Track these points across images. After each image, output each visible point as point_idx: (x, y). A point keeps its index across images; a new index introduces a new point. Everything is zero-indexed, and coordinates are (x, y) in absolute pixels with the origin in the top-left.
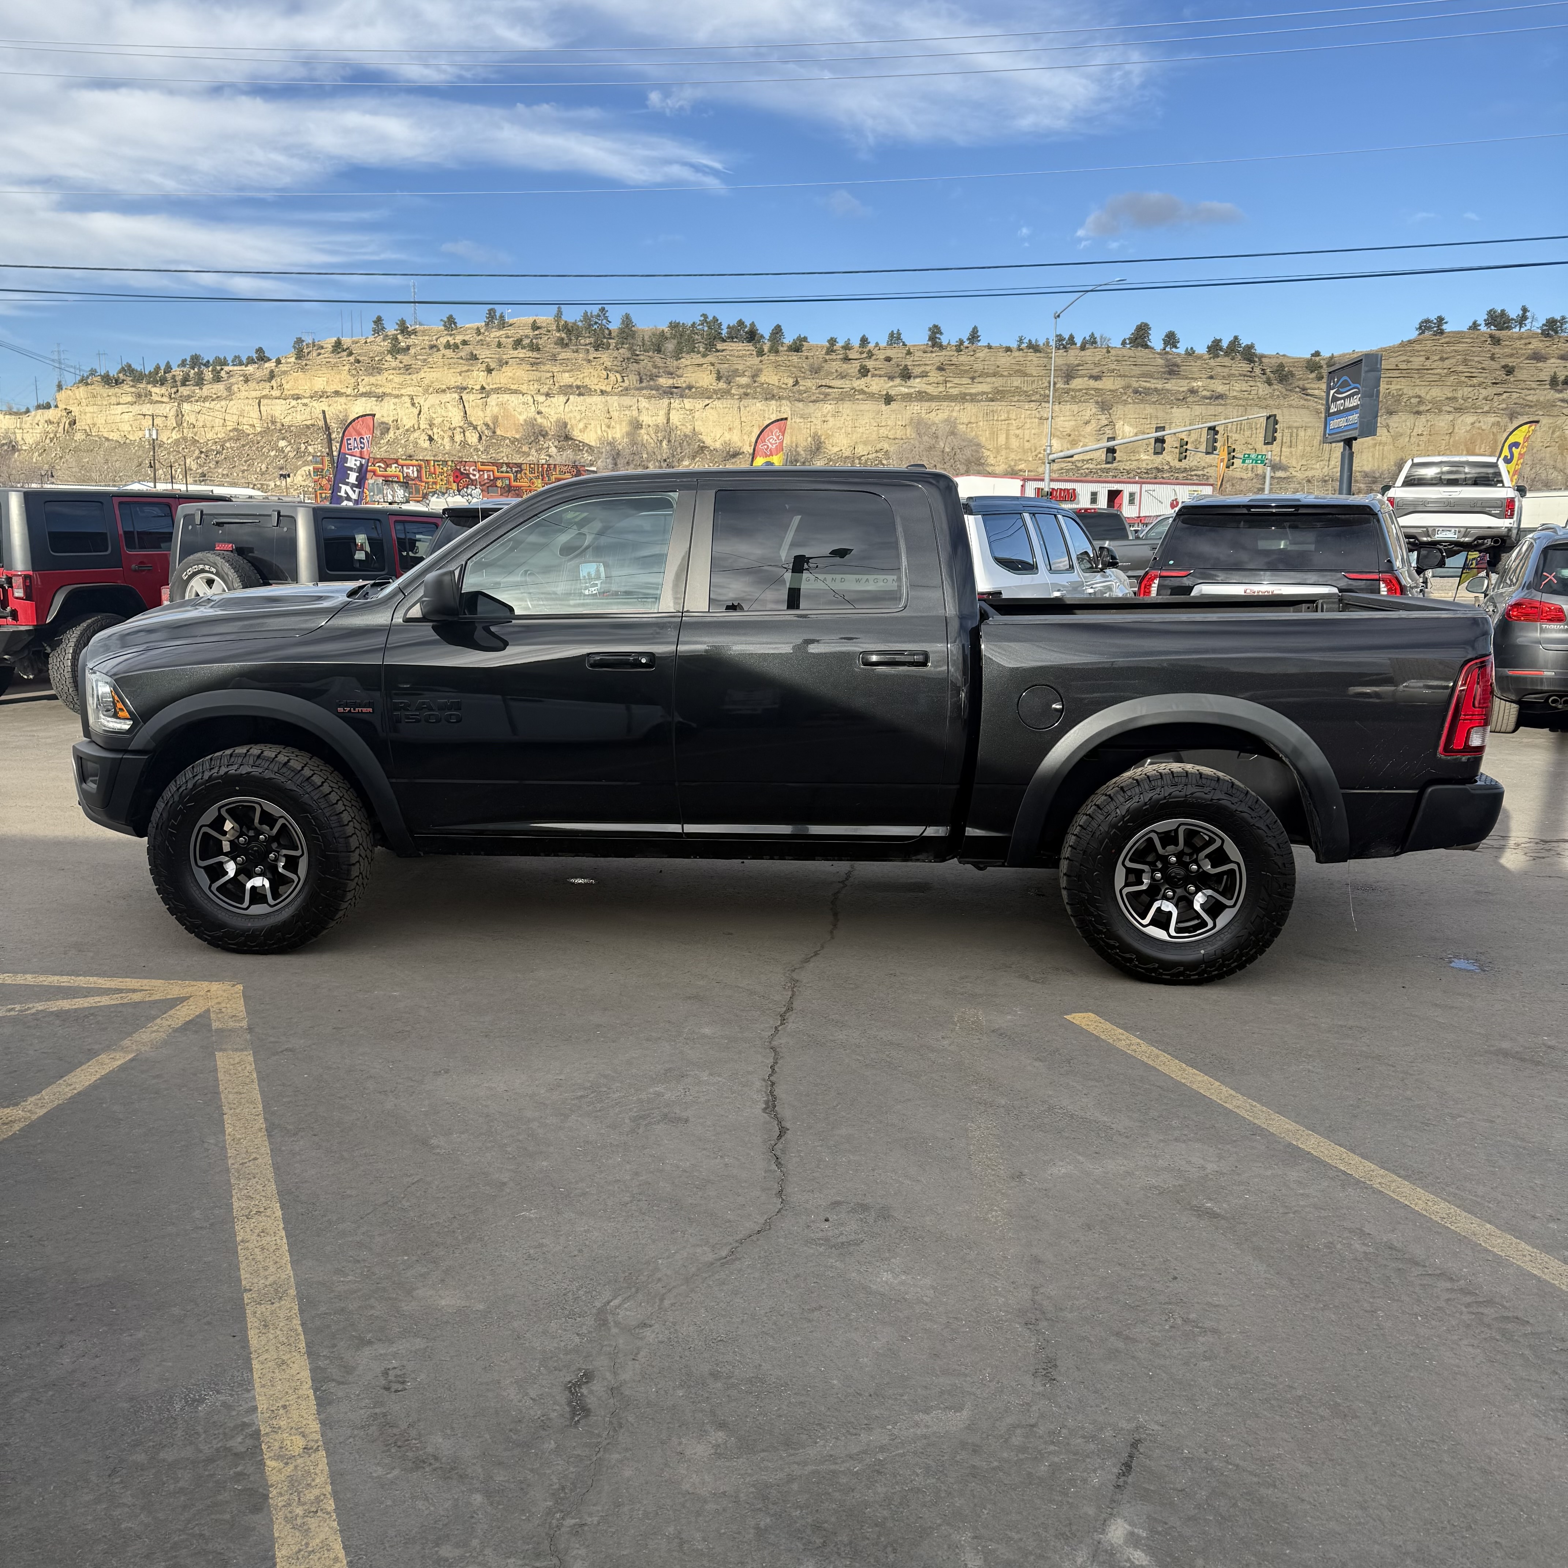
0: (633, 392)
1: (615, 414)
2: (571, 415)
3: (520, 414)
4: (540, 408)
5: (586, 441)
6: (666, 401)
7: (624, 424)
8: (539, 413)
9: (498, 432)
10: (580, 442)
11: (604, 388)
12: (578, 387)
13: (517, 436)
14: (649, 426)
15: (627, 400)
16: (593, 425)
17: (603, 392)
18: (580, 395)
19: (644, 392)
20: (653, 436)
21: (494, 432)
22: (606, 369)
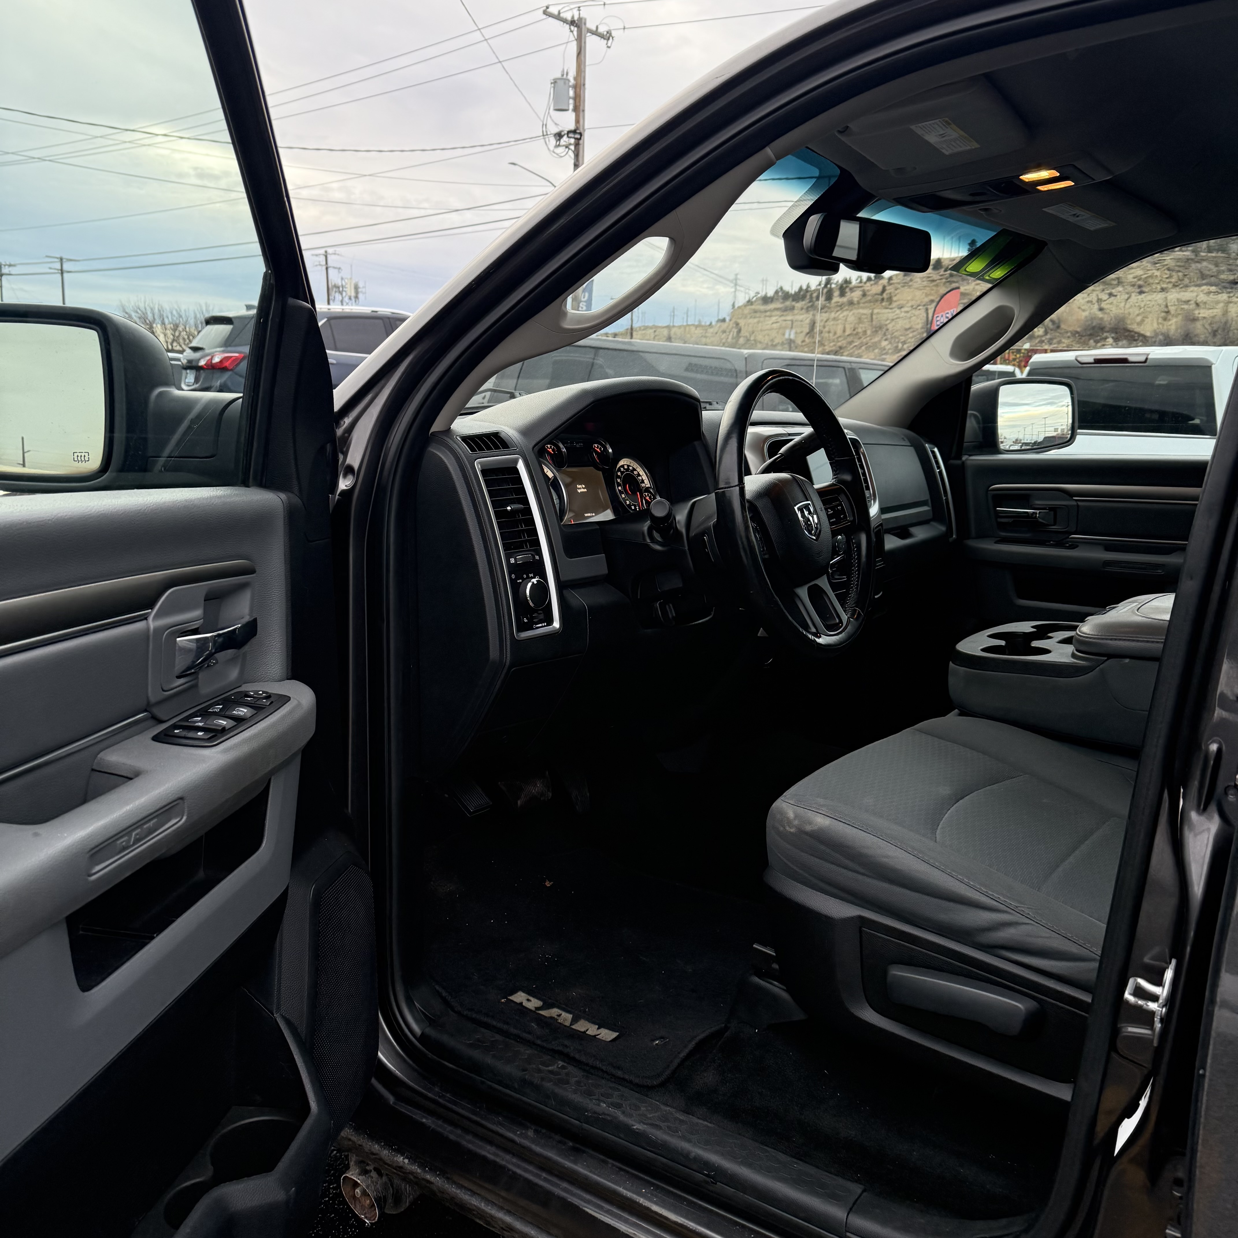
0: (1192, 289)
1: (1172, 309)
2: (1131, 310)
3: (1084, 310)
4: (1103, 305)
5: (1142, 332)
6: (1224, 296)
7: (1180, 317)
8: (1101, 309)
9: (1063, 326)
10: (1136, 333)
11: (1164, 286)
12: (1140, 287)
13: (1079, 330)
14: (1204, 318)
15: (1186, 295)
16: (1150, 319)
17: (1163, 290)
18: (1141, 293)
19: (1204, 287)
20: (1208, 327)
21: (1058, 327)
22: (1169, 269)
